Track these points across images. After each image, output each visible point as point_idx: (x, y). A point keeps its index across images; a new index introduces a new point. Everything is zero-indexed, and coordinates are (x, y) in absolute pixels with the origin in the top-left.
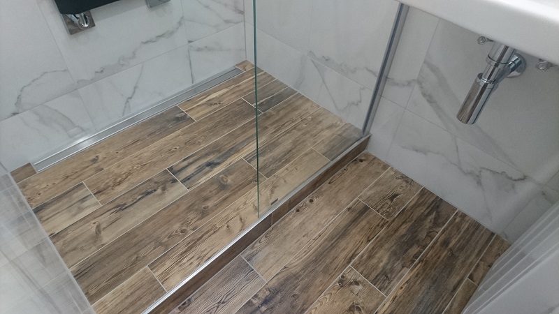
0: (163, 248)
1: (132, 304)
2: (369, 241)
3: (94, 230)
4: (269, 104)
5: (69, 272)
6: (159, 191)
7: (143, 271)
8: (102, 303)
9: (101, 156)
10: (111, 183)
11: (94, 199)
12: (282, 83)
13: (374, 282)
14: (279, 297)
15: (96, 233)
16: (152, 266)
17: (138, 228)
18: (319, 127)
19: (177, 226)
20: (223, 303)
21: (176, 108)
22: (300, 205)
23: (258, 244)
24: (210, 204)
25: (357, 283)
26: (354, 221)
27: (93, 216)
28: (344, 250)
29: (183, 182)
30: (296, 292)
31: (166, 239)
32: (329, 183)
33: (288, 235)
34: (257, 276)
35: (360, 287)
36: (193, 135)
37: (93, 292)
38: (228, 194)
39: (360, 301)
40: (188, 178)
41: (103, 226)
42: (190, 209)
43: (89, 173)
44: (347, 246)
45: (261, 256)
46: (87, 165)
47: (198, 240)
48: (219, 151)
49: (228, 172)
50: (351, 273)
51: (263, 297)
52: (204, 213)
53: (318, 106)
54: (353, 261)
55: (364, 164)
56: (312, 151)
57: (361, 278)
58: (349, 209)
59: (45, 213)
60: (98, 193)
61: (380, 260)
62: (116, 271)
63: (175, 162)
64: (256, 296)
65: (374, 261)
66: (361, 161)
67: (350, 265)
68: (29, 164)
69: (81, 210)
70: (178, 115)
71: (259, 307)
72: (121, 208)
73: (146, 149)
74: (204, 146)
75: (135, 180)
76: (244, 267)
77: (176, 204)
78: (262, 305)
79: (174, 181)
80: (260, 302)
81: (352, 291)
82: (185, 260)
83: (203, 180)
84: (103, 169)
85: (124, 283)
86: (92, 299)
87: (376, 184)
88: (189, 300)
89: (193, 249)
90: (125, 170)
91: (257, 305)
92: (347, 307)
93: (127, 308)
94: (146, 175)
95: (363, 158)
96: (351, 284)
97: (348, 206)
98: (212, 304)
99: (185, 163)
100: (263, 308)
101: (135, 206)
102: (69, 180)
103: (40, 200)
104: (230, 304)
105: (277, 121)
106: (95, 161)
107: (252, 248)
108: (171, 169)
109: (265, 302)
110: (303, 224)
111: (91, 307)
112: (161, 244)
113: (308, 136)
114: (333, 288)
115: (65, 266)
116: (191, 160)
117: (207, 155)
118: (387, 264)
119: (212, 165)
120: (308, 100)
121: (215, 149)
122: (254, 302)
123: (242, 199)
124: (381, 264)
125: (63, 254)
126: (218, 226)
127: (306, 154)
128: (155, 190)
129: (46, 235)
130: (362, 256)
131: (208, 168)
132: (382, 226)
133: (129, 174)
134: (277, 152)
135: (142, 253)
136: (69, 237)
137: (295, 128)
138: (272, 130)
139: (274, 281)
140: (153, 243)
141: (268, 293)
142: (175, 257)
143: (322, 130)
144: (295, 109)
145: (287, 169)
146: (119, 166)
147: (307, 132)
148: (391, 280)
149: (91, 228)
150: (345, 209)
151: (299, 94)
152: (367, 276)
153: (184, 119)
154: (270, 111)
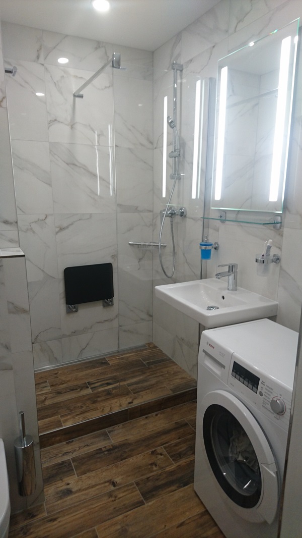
0: (69, 411)
1: (47, 427)
2: (179, 438)
3: (44, 399)
4: (154, 363)
6: (79, 390)
7: (57, 417)
9: (59, 372)
10: (59, 383)
11: (49, 388)
12: (166, 355)
13: (171, 457)
14: (116, 450)
16: (61, 417)
17: (63, 402)
18: (176, 377)
19: (79, 404)
20: (88, 446)
21: (104, 358)
22: (149, 415)
24: (99, 399)
25: (161, 454)
26: (176, 429)
27: (46, 394)
28: (162, 439)
29: (91, 388)
30: (126, 450)
31: (72, 408)
33: (135, 427)
34: (109, 439)
35: (162, 457)
36: (106, 370)
38: (109, 397)
39: (159, 462)
40: (94, 387)
41: (48, 398)
42: (89, 399)
43: (52, 378)
44: (165, 438)
45: (116, 432)
46: (52, 375)
47: (87, 411)
48: (115, 379)
49: (113, 389)
50: (160, 449)
52: (95, 402)
53: (181, 368)
54: (164, 445)
56: (165, 387)
57: (165, 452)
58: (176, 423)
60: (52, 386)
61: (181, 448)
63: (91, 380)
64: (105, 447)
65: (177, 448)
67: (162, 446)
69: (41, 390)
70: (104, 361)
71: (104, 452)
72: (59, 393)
73: (81, 373)
74: (109, 375)
75: (70, 384)
76: (104, 434)
77: (84, 396)
78: (106, 451)
79: (88, 387)
81: (157, 457)
82: (77, 417)
83: (101, 389)
84: (58, 377)
85: (47, 419)
88: (72, 441)
89: (83, 414)
90: (68, 379)
92: (150, 462)
94: (76, 383)
96: (158, 454)
97: (176, 421)
98: (82, 444)
99: (97, 381)
100: (106, 453)
101: (66, 393)
102: (42, 379)
104: (91, 447)
105: (153, 371)
106: (56, 374)
107: (113, 428)
108: (88, 383)
109: (108, 450)
110: (146, 424)
112: (69, 409)
113: (167, 380)
114: (147, 454)
116: (99, 380)
117: (108, 380)
118: (184, 451)
119: (108, 384)
120: (176, 364)
122: (103, 449)
123: (116, 400)
124: (180, 450)
126: (99, 408)
127: (161, 388)
128: (77, 389)
130: (171, 444)
131: (106, 385)
132: (192, 434)
133: (69, 381)
134: (146, 384)
135: (60, 411)
137: (161, 375)
138: (148, 374)
139: (117, 444)
140: (66, 408)
141: (111, 447)
142: (73, 415)
143: (177, 379)
144: (166, 367)
145: (146, 392)
146: (65, 378)
147: (168, 379)
148: (181, 458)
149: (43, 398)
150: (174, 422)
151: (173, 361)
152: (169, 453)
153: (106, 363)
154: (152, 366)
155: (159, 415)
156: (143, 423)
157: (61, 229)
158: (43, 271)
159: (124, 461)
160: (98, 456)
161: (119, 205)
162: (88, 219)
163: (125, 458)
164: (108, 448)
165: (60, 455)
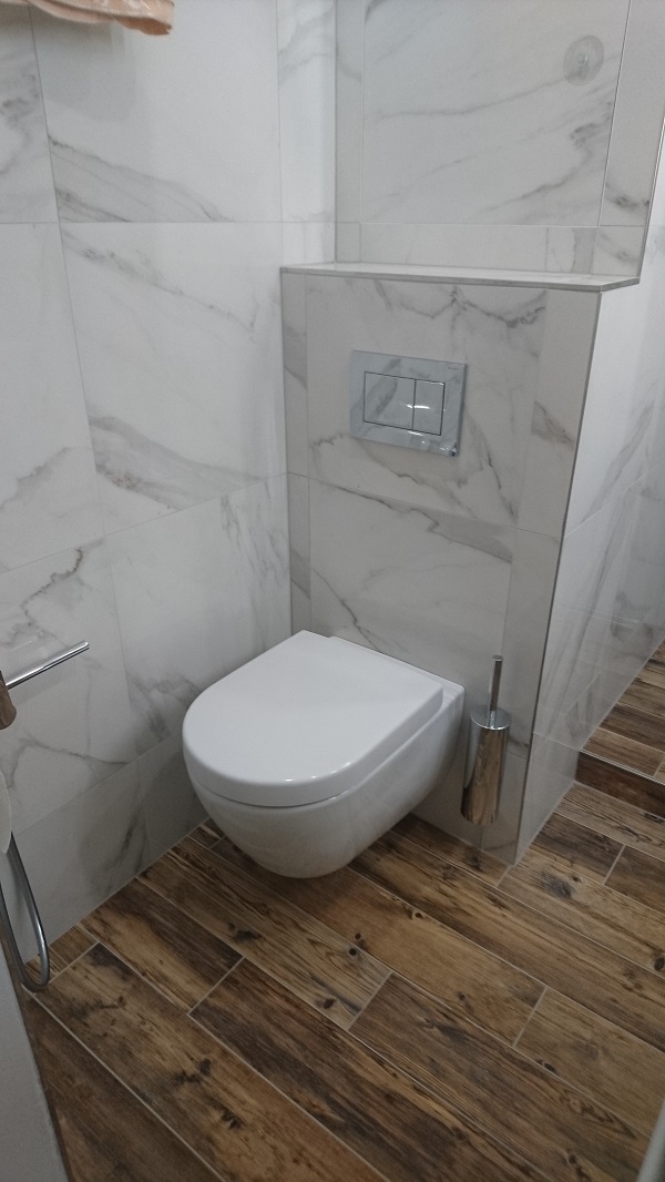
5: (615, 702)
8: (607, 733)
62: (643, 733)
85: (635, 742)
86: (604, 725)
93: (616, 752)
111: (597, 727)
115: (619, 697)
125: (628, 693)
129: (634, 676)
136: (646, 690)
165: (613, 824)
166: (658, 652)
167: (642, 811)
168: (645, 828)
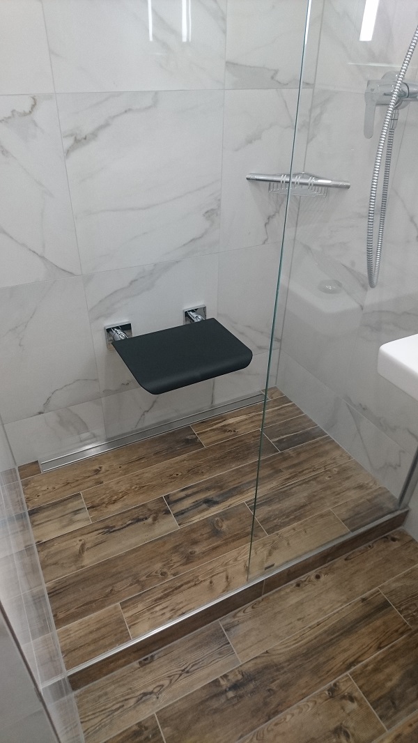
0: (139, 587)
1: (95, 641)
2: (379, 648)
3: (78, 547)
4: (290, 442)
5: (45, 587)
6: (150, 520)
7: (114, 606)
8: (67, 630)
9: (104, 467)
10: (106, 500)
11: (85, 514)
12: (310, 421)
13: (375, 704)
14: (251, 686)
15: (80, 552)
16: (124, 605)
17: (120, 557)
18: (347, 484)
19: (158, 566)
20: (188, 672)
21: (189, 429)
22: (302, 578)
23: (241, 614)
24: (198, 549)
25: (352, 699)
26: (366, 618)
27: (81, 532)
28: (345, 651)
29: (176, 515)
30: (274, 686)
31: (144, 578)
32: (346, 559)
33: (279, 612)
34: (230, 651)
35: (354, 706)
36: (198, 462)
37: (61, 616)
38: (219, 543)
39: (351, 724)
40: (182, 513)
41: (88, 545)
42: (176, 549)
43: (89, 484)
44: (350, 647)
45: (241, 629)
46: (90, 474)
47: (176, 589)
48: (221, 488)
49: (225, 515)
50: (347, 684)
51: (234, 680)
52: (189, 559)
53: (350, 458)
54: (353, 669)
55: (396, 545)
56: (329, 514)
57: (358, 693)
58: (363, 600)
59: (40, 517)
60: (92, 508)
61: (389, 678)
62: (88, 599)
63: (173, 490)
64: (225, 676)
65: (381, 677)
66: (394, 540)
67: (348, 673)
68: (37, 461)
69: (71, 522)
70: (189, 437)
71: (226, 691)
72: (109, 530)
73: (149, 468)
74: (206, 477)
75: (130, 502)
76: (219, 636)
77: (163, 540)
78: (230, 689)
79: (167, 512)
80: (229, 685)
81: (343, 708)
82: (157, 608)
83: (197, 519)
84: (102, 483)
85: (92, 615)
86: (59, 622)
87: (405, 576)
88: (152, 657)
89: (169, 598)
90: (123, 488)
91: (224, 688)
92: (332, 726)
93: (89, 644)
94: (141, 499)
95: (396, 537)
96: (344, 697)
97: (363, 596)
98: (175, 670)
99: (183, 494)
100: (231, 694)
101: (123, 531)
102: (68, 486)
103: (37, 502)
104: (195, 676)
105: (294, 466)
106: (97, 471)
107: (234, 616)
108: (167, 497)
109: (235, 687)
110: (301, 603)
111: (56, 631)
112: (138, 582)
113: (328, 492)
114: (319, 695)
115: (43, 578)
116: (189, 492)
117: (208, 489)
118: (398, 686)
119: (210, 502)
120: (338, 447)
121: (217, 484)
122: (223, 682)
123: (234, 553)
124: (389, 684)
125: (44, 566)
126: (201, 579)
127: (322, 516)
128: (146, 519)
129: (34, 542)
130: (366, 666)
131: (204, 506)
132: (402, 634)
133: (125, 494)
134: (288, 504)
135: (118, 586)
136: (53, 549)
137: (315, 478)
139: (250, 665)
140: (130, 579)
141: (240, 677)
142: (149, 600)
143: (348, 489)
144: (319, 455)
145: (294, 529)
146: (118, 483)
147: (329, 488)
148: (397, 710)
149: (76, 544)
150: (359, 598)
151: (329, 437)
152: (367, 694)
153: (194, 443)
154: (289, 451)
155: (323, 578)
156: (294, 599)
157: (80, 141)
158: (42, 257)
159: (275, 720)
160: (215, 704)
161: (230, 65)
162: (150, 107)
163: (276, 713)
164: (232, 678)
165: (132, 702)
166: (28, 500)
167: (135, 664)
168: (150, 678)
